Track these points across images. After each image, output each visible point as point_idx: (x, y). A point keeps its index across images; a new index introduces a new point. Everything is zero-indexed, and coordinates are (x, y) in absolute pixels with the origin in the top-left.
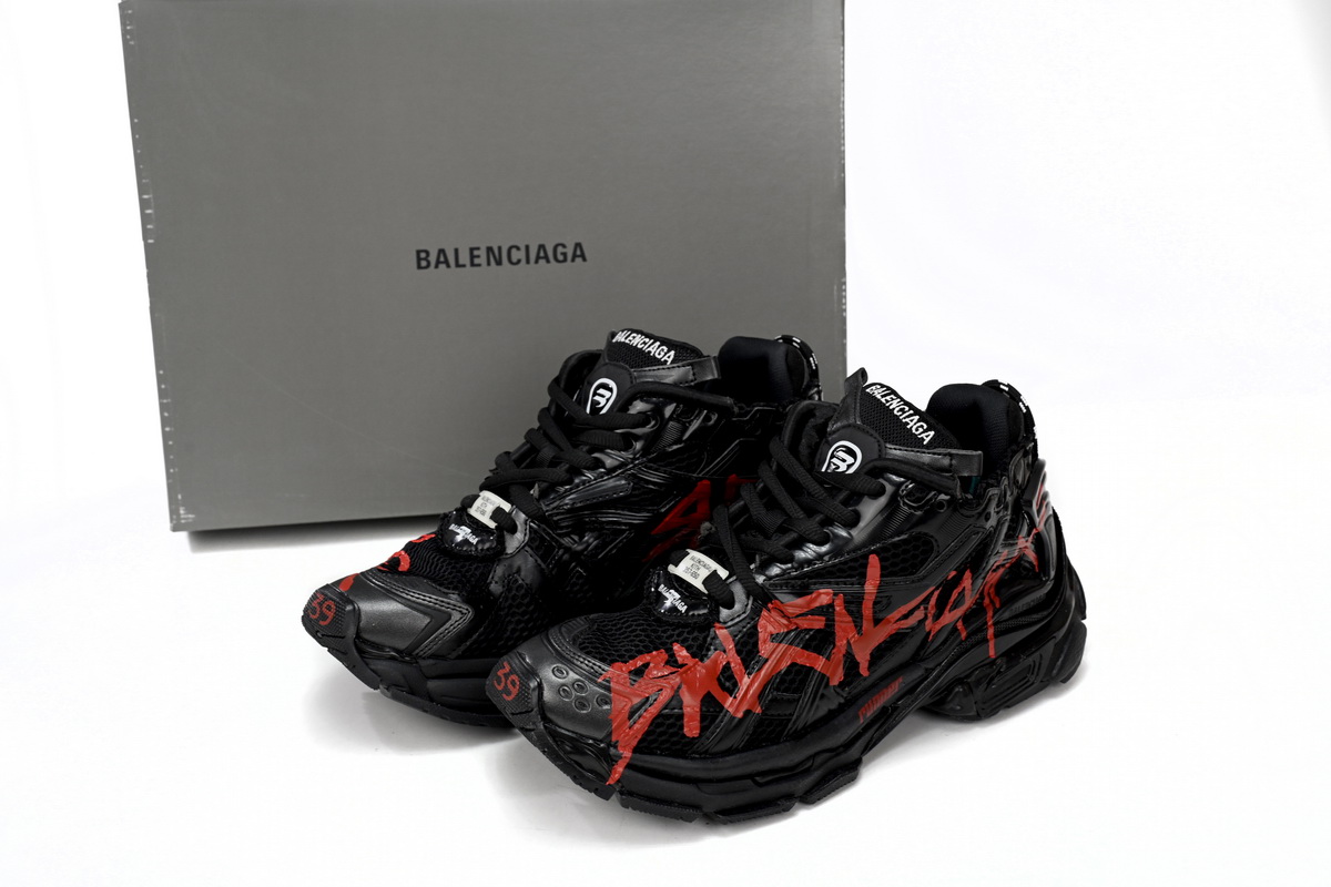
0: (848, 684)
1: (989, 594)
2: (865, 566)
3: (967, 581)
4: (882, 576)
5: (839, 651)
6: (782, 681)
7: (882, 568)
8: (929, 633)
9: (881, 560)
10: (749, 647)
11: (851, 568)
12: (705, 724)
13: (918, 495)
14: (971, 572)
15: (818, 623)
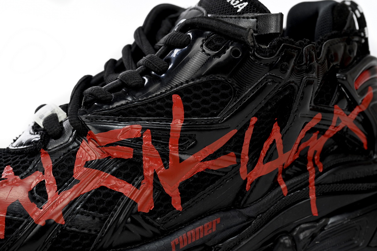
0: (160, 215)
1: (313, 160)
2: (170, 105)
3: (276, 135)
4: (186, 115)
5: (148, 182)
6: (89, 200)
7: (186, 108)
8: (246, 181)
9: (184, 100)
10: (65, 170)
11: (159, 107)
12: (10, 227)
13: (218, 43)
14: (279, 125)
15: (127, 153)
